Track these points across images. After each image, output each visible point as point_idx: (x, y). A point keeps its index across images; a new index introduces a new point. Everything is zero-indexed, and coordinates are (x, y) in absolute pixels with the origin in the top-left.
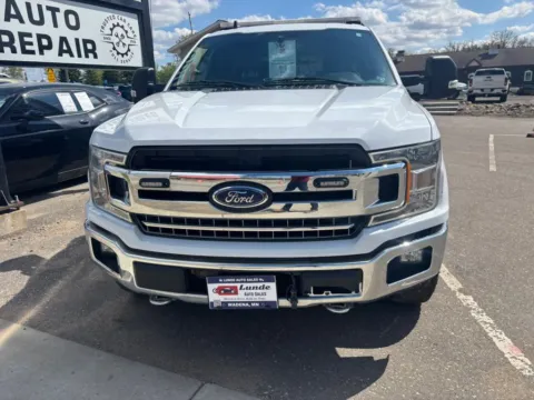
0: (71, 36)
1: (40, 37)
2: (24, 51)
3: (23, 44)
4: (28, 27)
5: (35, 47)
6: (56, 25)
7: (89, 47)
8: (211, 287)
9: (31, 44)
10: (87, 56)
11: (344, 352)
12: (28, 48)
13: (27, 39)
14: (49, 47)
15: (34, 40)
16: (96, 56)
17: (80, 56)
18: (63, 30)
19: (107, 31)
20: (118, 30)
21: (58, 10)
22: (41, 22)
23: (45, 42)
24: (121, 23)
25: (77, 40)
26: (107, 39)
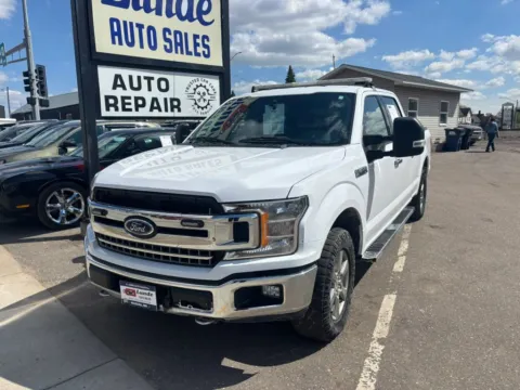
0: (161, 96)
1: (137, 99)
2: (124, 109)
3: (124, 104)
4: (129, 92)
5: (133, 106)
6: (150, 89)
7: (175, 104)
8: (122, 288)
9: (130, 104)
10: (172, 110)
11: (227, 362)
12: (127, 107)
13: (126, 101)
14: (143, 105)
15: (132, 101)
16: (179, 110)
17: (166, 110)
18: (155, 93)
19: (191, 91)
20: (201, 90)
21: (153, 78)
22: (139, 88)
23: (140, 102)
24: (204, 84)
25: (165, 99)
26: (190, 96)
